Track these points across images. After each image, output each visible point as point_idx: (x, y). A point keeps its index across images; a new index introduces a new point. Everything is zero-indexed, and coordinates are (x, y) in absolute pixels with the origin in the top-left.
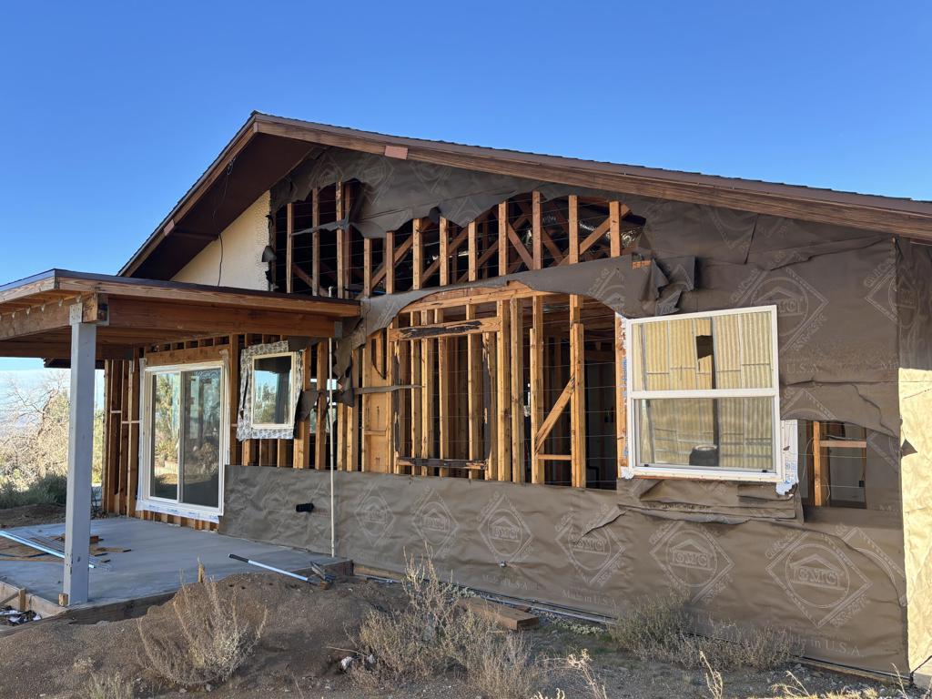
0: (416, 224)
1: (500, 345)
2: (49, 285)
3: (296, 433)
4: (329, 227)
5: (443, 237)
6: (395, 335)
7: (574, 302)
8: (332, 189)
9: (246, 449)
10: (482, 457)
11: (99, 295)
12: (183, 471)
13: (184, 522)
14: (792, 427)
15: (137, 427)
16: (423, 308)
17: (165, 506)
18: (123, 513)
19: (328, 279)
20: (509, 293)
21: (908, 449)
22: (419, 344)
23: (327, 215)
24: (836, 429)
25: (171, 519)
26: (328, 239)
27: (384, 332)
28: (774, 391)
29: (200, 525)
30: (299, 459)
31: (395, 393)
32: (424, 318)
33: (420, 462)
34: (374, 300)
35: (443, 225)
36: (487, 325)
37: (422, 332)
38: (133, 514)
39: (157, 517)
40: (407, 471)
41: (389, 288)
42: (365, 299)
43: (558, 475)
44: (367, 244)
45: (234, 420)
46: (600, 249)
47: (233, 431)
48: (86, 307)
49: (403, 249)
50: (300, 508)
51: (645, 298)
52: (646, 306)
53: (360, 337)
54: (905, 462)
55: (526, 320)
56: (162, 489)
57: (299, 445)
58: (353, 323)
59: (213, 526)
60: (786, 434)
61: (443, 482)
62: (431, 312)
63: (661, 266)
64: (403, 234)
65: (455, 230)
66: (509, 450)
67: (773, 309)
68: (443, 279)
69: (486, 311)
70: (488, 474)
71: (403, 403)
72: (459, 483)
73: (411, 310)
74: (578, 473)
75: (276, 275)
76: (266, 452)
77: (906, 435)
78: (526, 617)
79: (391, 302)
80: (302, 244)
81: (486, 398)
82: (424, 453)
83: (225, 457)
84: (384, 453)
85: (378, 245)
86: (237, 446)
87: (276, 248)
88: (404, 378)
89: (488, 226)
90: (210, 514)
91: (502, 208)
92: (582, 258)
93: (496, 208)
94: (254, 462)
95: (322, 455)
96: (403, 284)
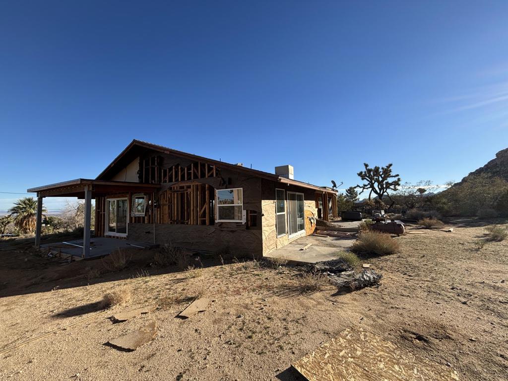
0: (174, 167)
1: (192, 195)
2: (79, 182)
3: (146, 215)
4: (154, 166)
5: (180, 170)
6: (169, 192)
7: (207, 186)
8: (155, 157)
9: (133, 219)
10: (188, 219)
11: (92, 185)
12: (117, 225)
13: (117, 237)
14: (245, 211)
15: (104, 214)
16: (175, 186)
17: (112, 234)
18: (100, 236)
19: (153, 178)
20: (193, 184)
21: (263, 215)
22: (174, 194)
23: (153, 163)
24: (251, 212)
25: (114, 237)
26: (153, 170)
27: (166, 191)
28: (242, 204)
29: (121, 238)
30: (146, 221)
31: (169, 205)
32: (175, 188)
33: (174, 221)
34: (165, 184)
35: (180, 167)
36: (189, 190)
37: (175, 191)
38: (104, 236)
39: (110, 237)
40: (171, 223)
41: (168, 181)
42: (162, 184)
43: (203, 223)
44: (162, 171)
45: (130, 212)
46: (212, 175)
47: (130, 215)
48: (89, 187)
49: (171, 172)
50: (146, 233)
51: (220, 185)
52: (220, 187)
53: (161, 193)
54: (263, 217)
55: (197, 189)
56: (111, 229)
57: (146, 218)
58: (159, 189)
59: (125, 238)
60: (244, 212)
61: (179, 225)
62: (177, 187)
63: (223, 179)
64: (171, 169)
65: (183, 170)
66: (193, 218)
67: (242, 188)
68: (180, 180)
69: (189, 187)
70: (189, 223)
71: (170, 208)
72: (183, 225)
73: (173, 186)
74: (207, 222)
75: (141, 177)
76: (138, 220)
77: (263, 212)
79: (168, 184)
80: (147, 170)
81: (189, 207)
82: (175, 219)
83: (128, 221)
84: (167, 220)
85: (165, 172)
86: (131, 218)
87: (140, 173)
88: (170, 202)
89: (189, 169)
90: (124, 235)
91: (192, 165)
92: (208, 177)
93: (191, 165)
94: (135, 222)
95: (151, 220)
96: (171, 180)
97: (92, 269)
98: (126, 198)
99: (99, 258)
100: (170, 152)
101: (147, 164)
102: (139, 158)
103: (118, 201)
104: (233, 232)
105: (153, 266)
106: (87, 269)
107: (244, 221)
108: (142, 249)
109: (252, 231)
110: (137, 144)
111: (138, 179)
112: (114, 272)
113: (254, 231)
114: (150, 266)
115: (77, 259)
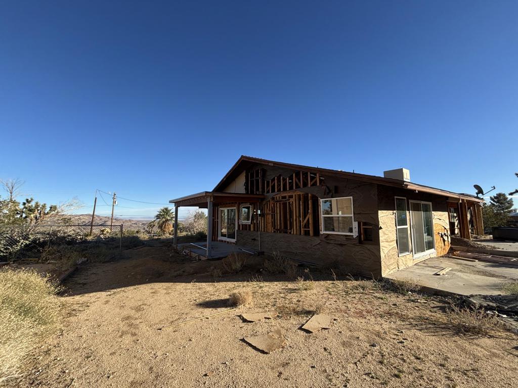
0: (276, 178)
1: (294, 204)
2: (204, 194)
3: (251, 223)
4: (258, 178)
5: (282, 181)
6: (272, 202)
7: (310, 195)
8: (258, 170)
9: (241, 226)
10: (291, 229)
11: (213, 196)
12: (228, 231)
13: (228, 242)
14: (357, 222)
15: (218, 221)
16: (278, 196)
17: (224, 239)
18: (215, 240)
19: (258, 189)
20: (296, 193)
21: (381, 228)
22: (277, 204)
23: (257, 176)
24: (365, 224)
25: (225, 242)
26: (257, 181)
27: (269, 201)
28: (352, 215)
29: (231, 243)
30: (252, 229)
31: (272, 215)
32: (278, 198)
33: (277, 230)
34: (268, 194)
35: (282, 178)
36: (291, 200)
37: (277, 201)
38: (217, 240)
39: (222, 241)
40: (275, 232)
41: (270, 192)
42: (265, 194)
43: (307, 233)
44: (266, 182)
45: (238, 220)
46: (314, 184)
47: (238, 222)
48: (211, 198)
49: (273, 183)
50: (252, 239)
51: (325, 194)
52: (325, 196)
53: (264, 202)
54: (380, 231)
55: (300, 200)
56: (223, 235)
57: (252, 226)
58: (263, 199)
59: (234, 243)
60: (355, 225)
61: (282, 234)
62: (279, 197)
63: (328, 187)
64: (273, 180)
65: (284, 180)
66: (296, 227)
67: (352, 197)
68: (282, 190)
69: (291, 197)
70: (292, 233)
71: (273, 217)
72: (286, 235)
73: (275, 197)
74: (311, 233)
75: (247, 189)
76: (245, 227)
77: (381, 225)
78: (300, 264)
79: (271, 195)
80: (252, 182)
81: (291, 216)
82: (278, 228)
83: (236, 229)
84: (270, 228)
85: (268, 182)
86: (239, 226)
87: (246, 184)
88: (273, 211)
89: (291, 178)
90: (234, 241)
91: (294, 175)
92: (311, 186)
93: (292, 175)
94: (242, 229)
95: (257, 228)
96: (273, 191)
97: (215, 268)
98: (235, 208)
99: (219, 259)
100: (274, 164)
101: (252, 176)
102: (245, 172)
103: (228, 210)
104: (341, 245)
105: (264, 272)
106: (212, 268)
107: (355, 234)
108: (251, 255)
109: (366, 246)
110: (245, 159)
111: (244, 190)
112: (232, 273)
113: (369, 247)
114: (261, 272)
115: (203, 258)
